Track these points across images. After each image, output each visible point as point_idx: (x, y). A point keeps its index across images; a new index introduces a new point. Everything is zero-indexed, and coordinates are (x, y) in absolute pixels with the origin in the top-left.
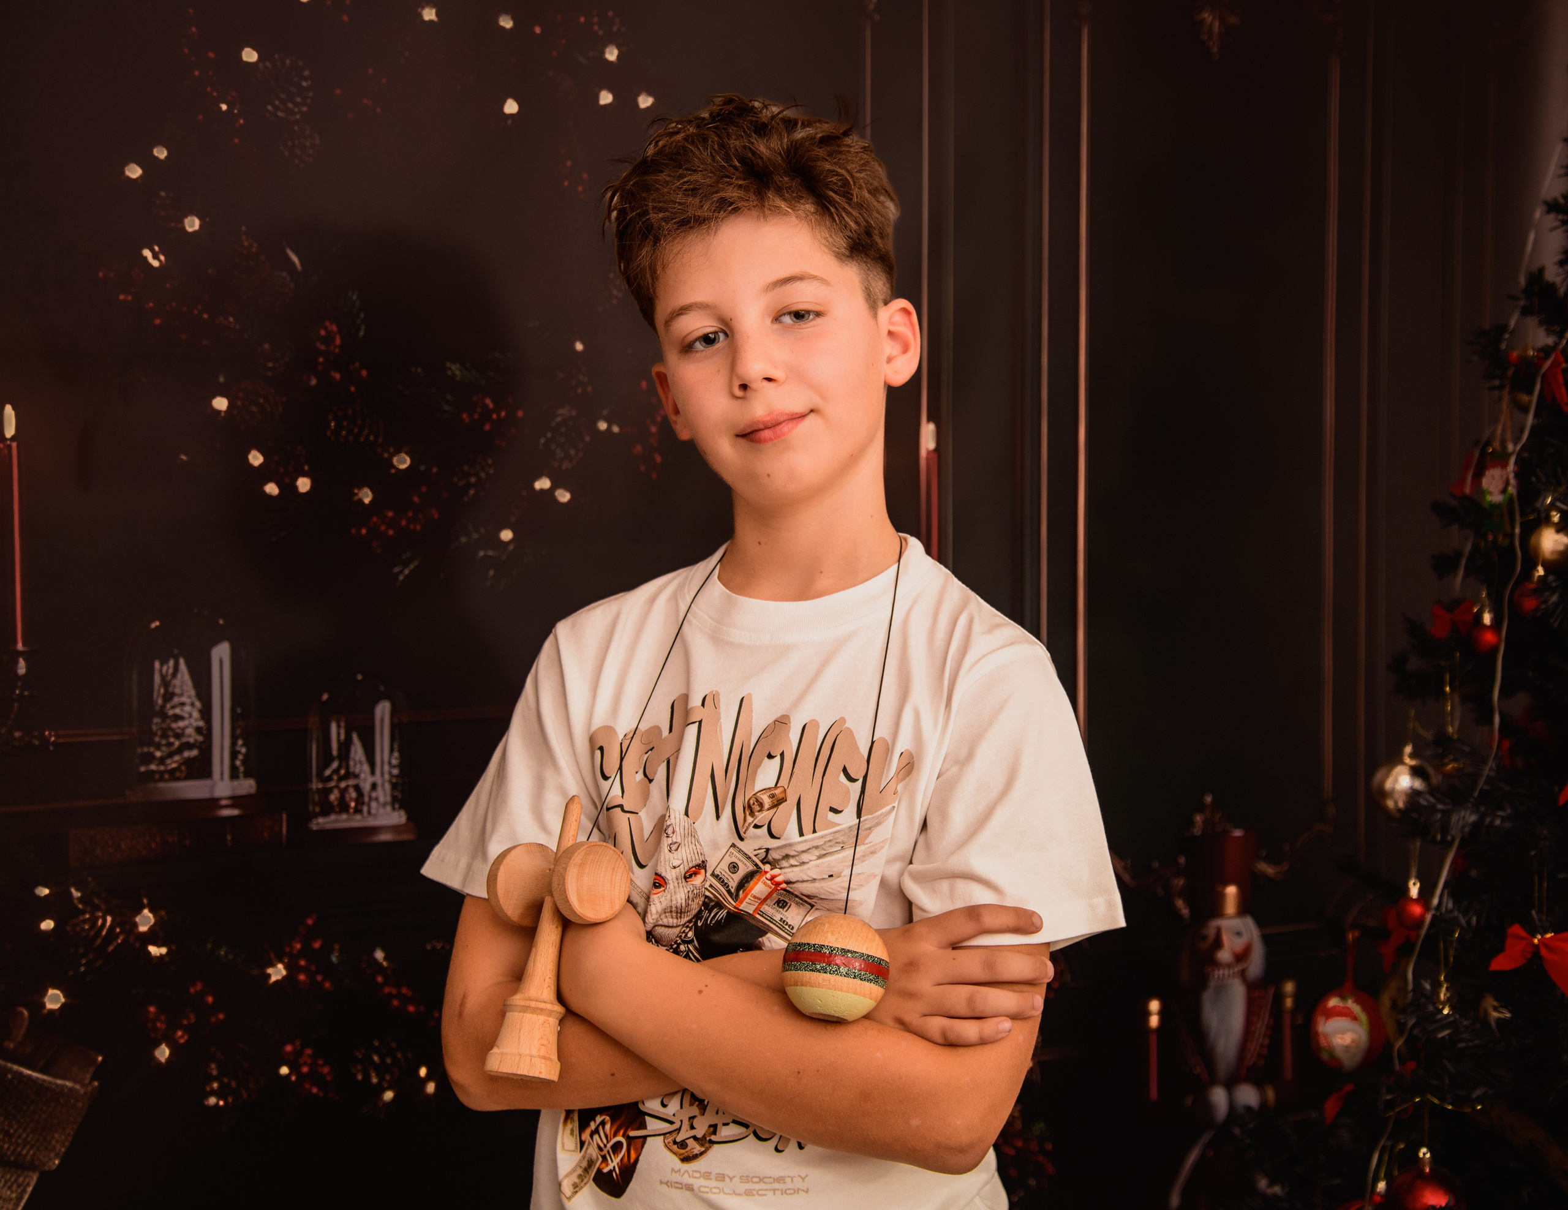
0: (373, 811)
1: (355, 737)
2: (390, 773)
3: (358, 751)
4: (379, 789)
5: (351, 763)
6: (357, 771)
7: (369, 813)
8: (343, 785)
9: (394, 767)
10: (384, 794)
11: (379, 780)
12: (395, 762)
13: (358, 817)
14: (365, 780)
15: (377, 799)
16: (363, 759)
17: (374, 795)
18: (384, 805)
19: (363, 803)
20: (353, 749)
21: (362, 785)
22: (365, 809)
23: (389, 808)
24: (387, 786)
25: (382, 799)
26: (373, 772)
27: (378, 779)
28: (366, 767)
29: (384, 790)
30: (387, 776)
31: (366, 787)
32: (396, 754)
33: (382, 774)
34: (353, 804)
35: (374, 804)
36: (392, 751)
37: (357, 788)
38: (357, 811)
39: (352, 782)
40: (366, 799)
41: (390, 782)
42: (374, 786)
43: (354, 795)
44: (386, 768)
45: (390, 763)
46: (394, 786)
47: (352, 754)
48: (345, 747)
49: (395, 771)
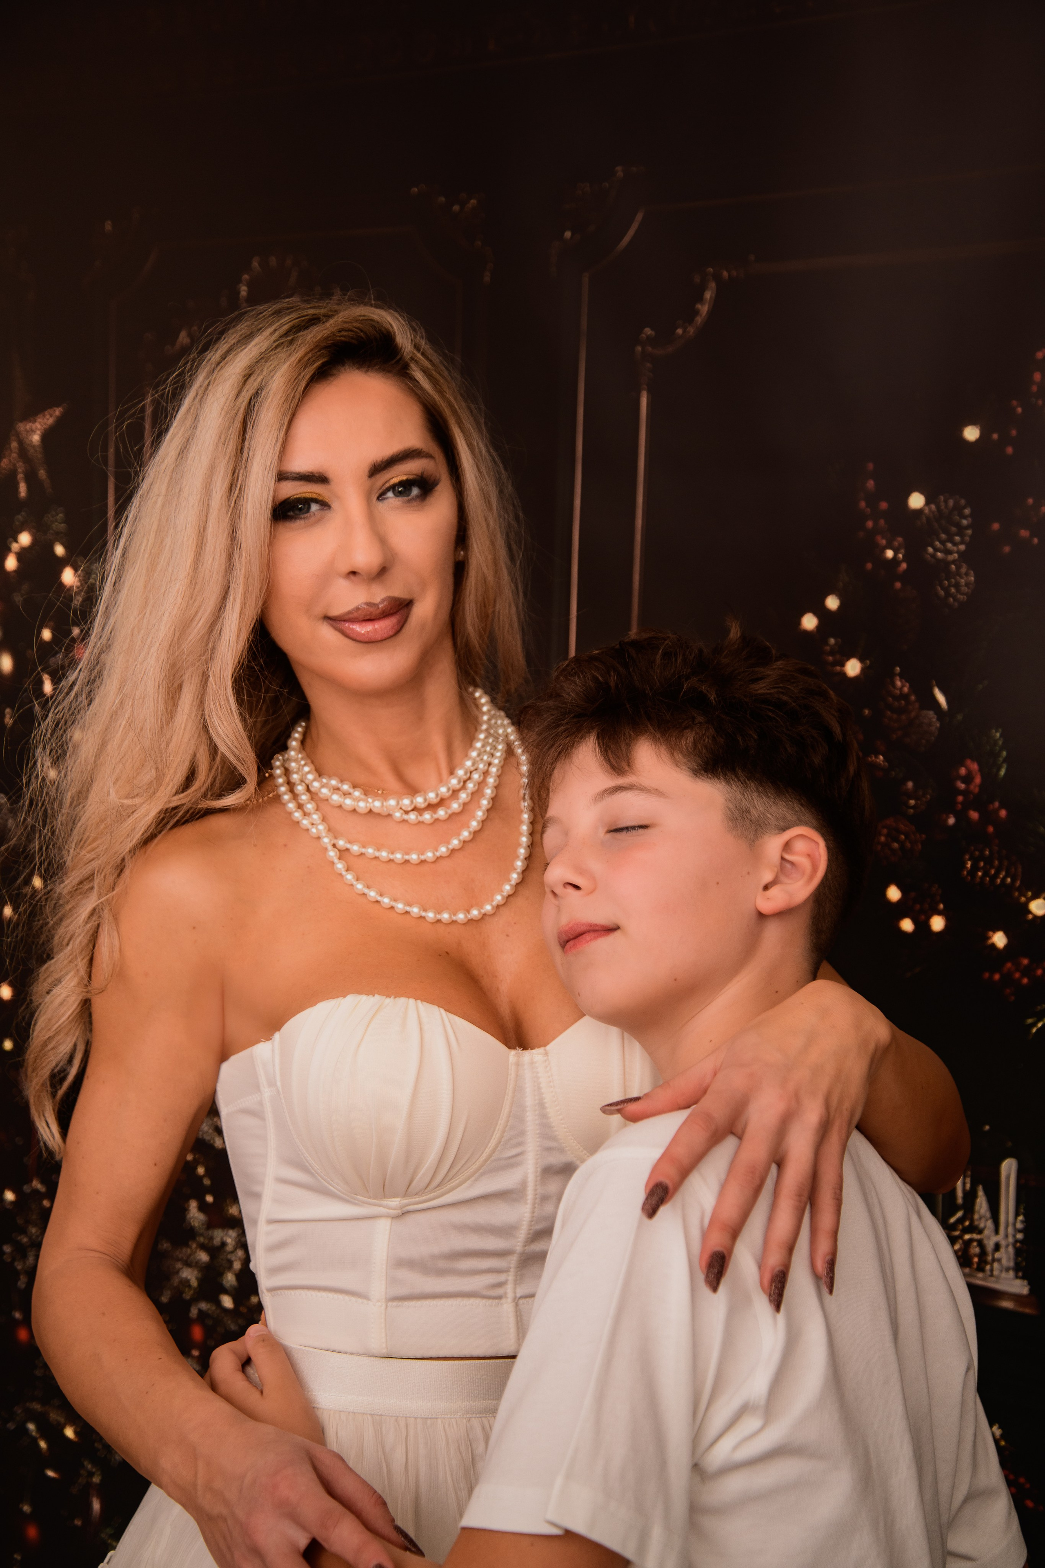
0: (995, 1273)
1: (981, 1192)
2: (1014, 1236)
3: (982, 1204)
4: (1003, 1250)
5: (976, 1217)
6: (982, 1225)
7: (992, 1275)
8: (967, 1237)
9: (1020, 1231)
10: (1006, 1256)
11: (1003, 1243)
12: (1019, 1226)
13: (981, 1275)
14: (989, 1238)
15: (999, 1260)
16: (988, 1215)
17: (997, 1255)
18: (1007, 1270)
19: (986, 1263)
20: (978, 1200)
21: (985, 1242)
22: (988, 1267)
23: (1011, 1274)
24: (1011, 1249)
25: (1004, 1262)
26: (997, 1232)
27: (1000, 1238)
28: (990, 1224)
29: (1007, 1251)
30: (1011, 1240)
31: (990, 1245)
32: (1021, 1218)
33: (1007, 1236)
34: (976, 1260)
35: (996, 1265)
36: (1017, 1214)
37: (980, 1243)
38: (981, 1269)
39: (976, 1236)
40: (990, 1258)
41: (1014, 1245)
42: (997, 1247)
43: (977, 1250)
44: (1010, 1230)
45: (1014, 1224)
46: (1018, 1252)
47: (977, 1207)
48: (970, 1197)
49: (1020, 1236)
